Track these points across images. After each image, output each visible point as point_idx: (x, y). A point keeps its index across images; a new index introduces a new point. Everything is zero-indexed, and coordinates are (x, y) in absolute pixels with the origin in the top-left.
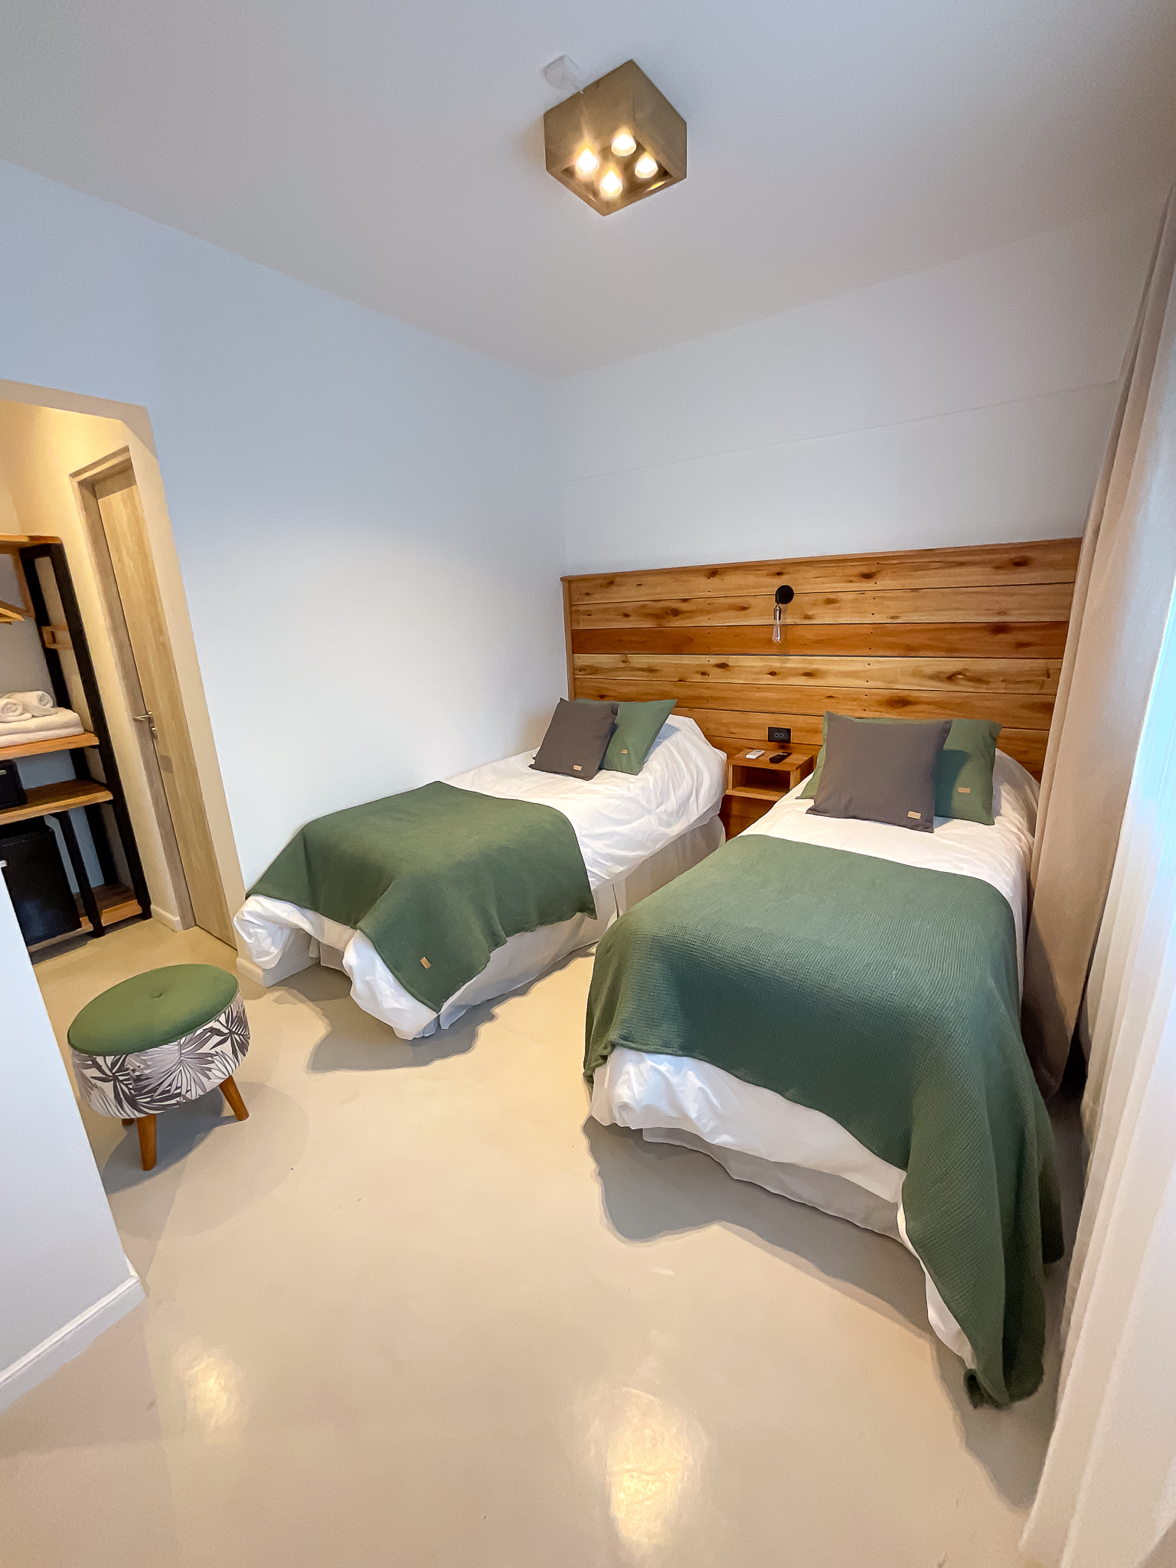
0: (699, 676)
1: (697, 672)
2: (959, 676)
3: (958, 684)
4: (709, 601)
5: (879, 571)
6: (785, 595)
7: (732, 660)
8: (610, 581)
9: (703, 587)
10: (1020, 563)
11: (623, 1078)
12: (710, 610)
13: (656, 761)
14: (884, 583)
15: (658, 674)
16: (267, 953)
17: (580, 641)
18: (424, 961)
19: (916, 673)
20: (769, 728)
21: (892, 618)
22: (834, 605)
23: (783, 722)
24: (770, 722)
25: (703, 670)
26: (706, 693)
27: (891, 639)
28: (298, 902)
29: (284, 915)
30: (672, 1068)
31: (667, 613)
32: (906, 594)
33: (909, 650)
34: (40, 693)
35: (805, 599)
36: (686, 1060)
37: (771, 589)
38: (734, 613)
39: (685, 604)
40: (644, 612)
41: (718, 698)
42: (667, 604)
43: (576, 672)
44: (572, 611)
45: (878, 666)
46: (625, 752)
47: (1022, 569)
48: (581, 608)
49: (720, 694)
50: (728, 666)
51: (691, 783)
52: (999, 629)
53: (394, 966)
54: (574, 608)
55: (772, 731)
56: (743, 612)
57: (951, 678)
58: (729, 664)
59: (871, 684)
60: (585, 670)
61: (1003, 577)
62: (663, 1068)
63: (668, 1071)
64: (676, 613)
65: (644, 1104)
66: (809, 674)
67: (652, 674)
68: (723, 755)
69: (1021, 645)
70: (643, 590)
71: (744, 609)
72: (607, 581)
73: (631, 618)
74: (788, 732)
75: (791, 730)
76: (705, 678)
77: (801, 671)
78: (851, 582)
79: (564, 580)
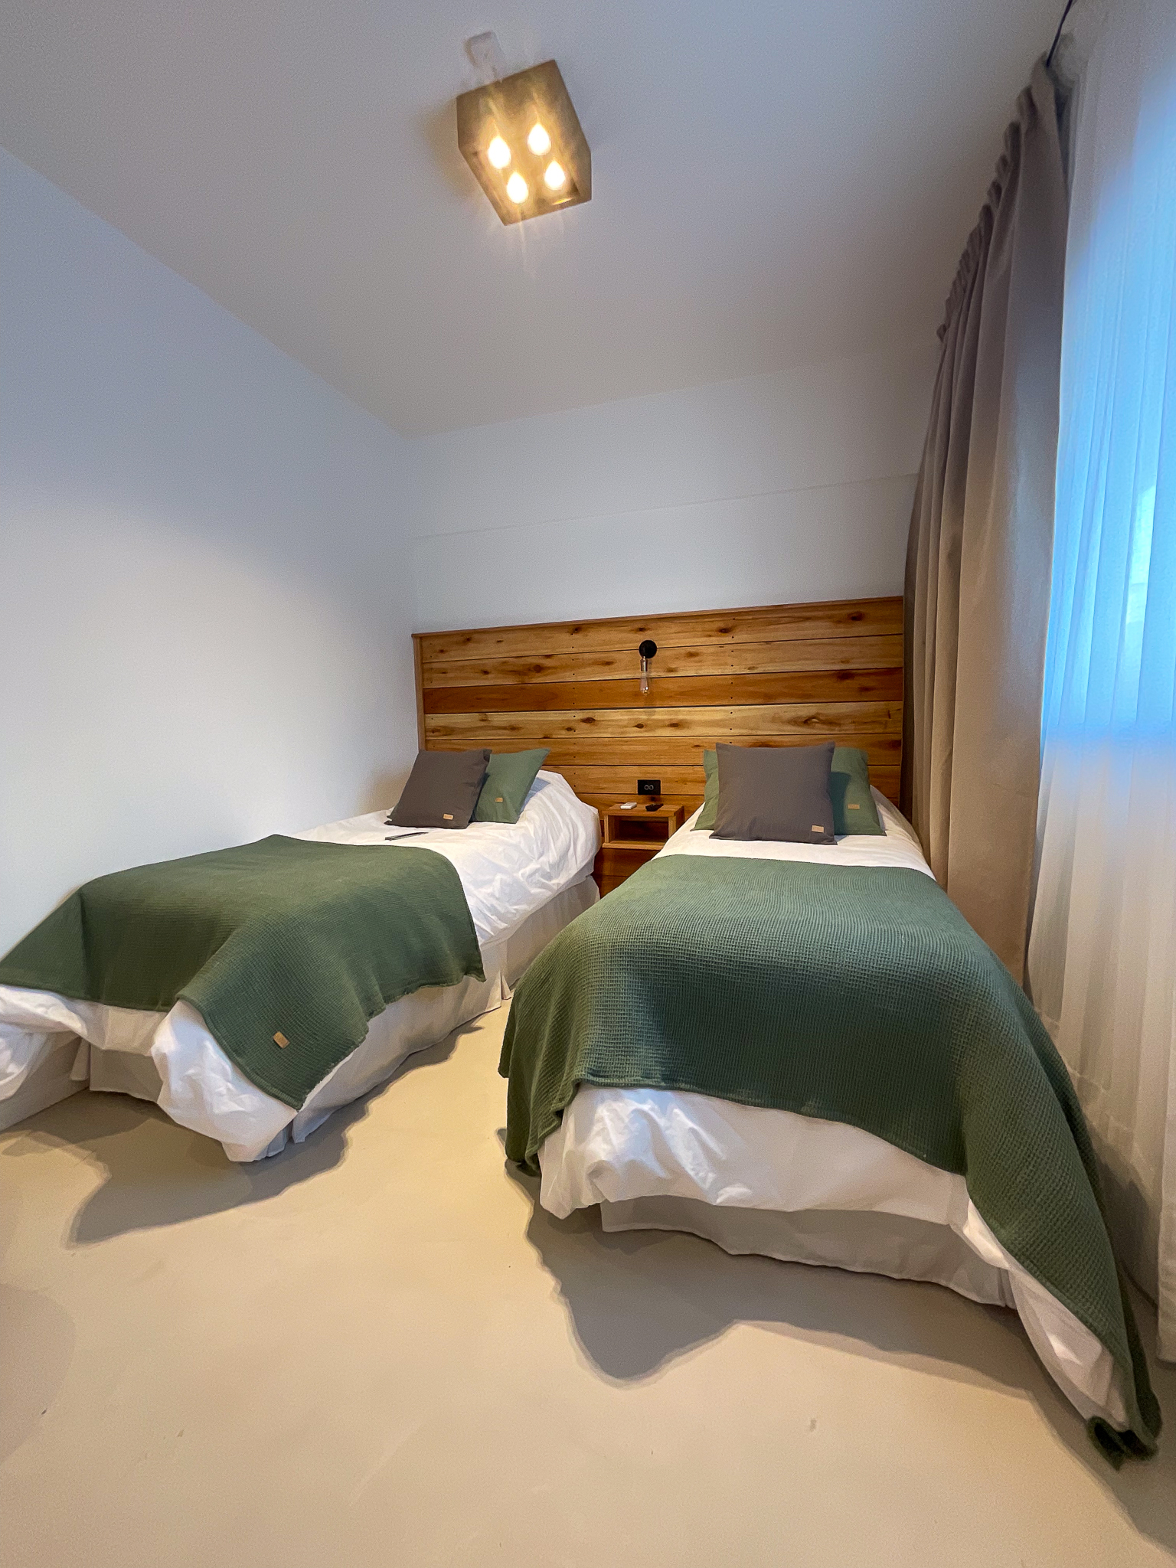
0: (564, 732)
1: (563, 728)
2: (814, 720)
3: (813, 728)
4: (573, 656)
5: (736, 626)
6: (648, 650)
7: (598, 715)
8: (467, 638)
9: (568, 644)
10: (857, 618)
12: (575, 664)
14: (740, 636)
15: (523, 730)
17: (431, 701)
18: (279, 1037)
19: (776, 719)
20: (638, 780)
21: (750, 669)
22: (696, 659)
23: (651, 774)
24: (639, 775)
25: (567, 725)
26: (574, 748)
27: (751, 689)
28: (67, 992)
30: (656, 1107)
31: (529, 670)
32: (761, 647)
33: (768, 699)
35: (668, 653)
36: (669, 1094)
37: (636, 644)
38: (597, 668)
39: (548, 660)
40: (505, 669)
41: (584, 754)
42: (530, 660)
43: (428, 734)
44: (423, 667)
45: (739, 714)
46: (500, 800)
47: (856, 622)
48: (434, 666)
49: (587, 749)
50: (594, 720)
52: (844, 675)
53: (233, 1049)
54: (426, 666)
55: (642, 784)
56: (607, 667)
57: (807, 721)
58: (596, 718)
59: (734, 731)
60: (438, 731)
61: (841, 630)
62: (646, 1107)
64: (539, 669)
66: (675, 725)
67: (514, 733)
68: (595, 811)
69: (866, 689)
70: (503, 647)
71: (608, 663)
72: (462, 638)
73: (489, 676)
74: (657, 783)
75: (659, 781)
76: (570, 735)
77: (667, 723)
78: (710, 636)
79: (414, 636)
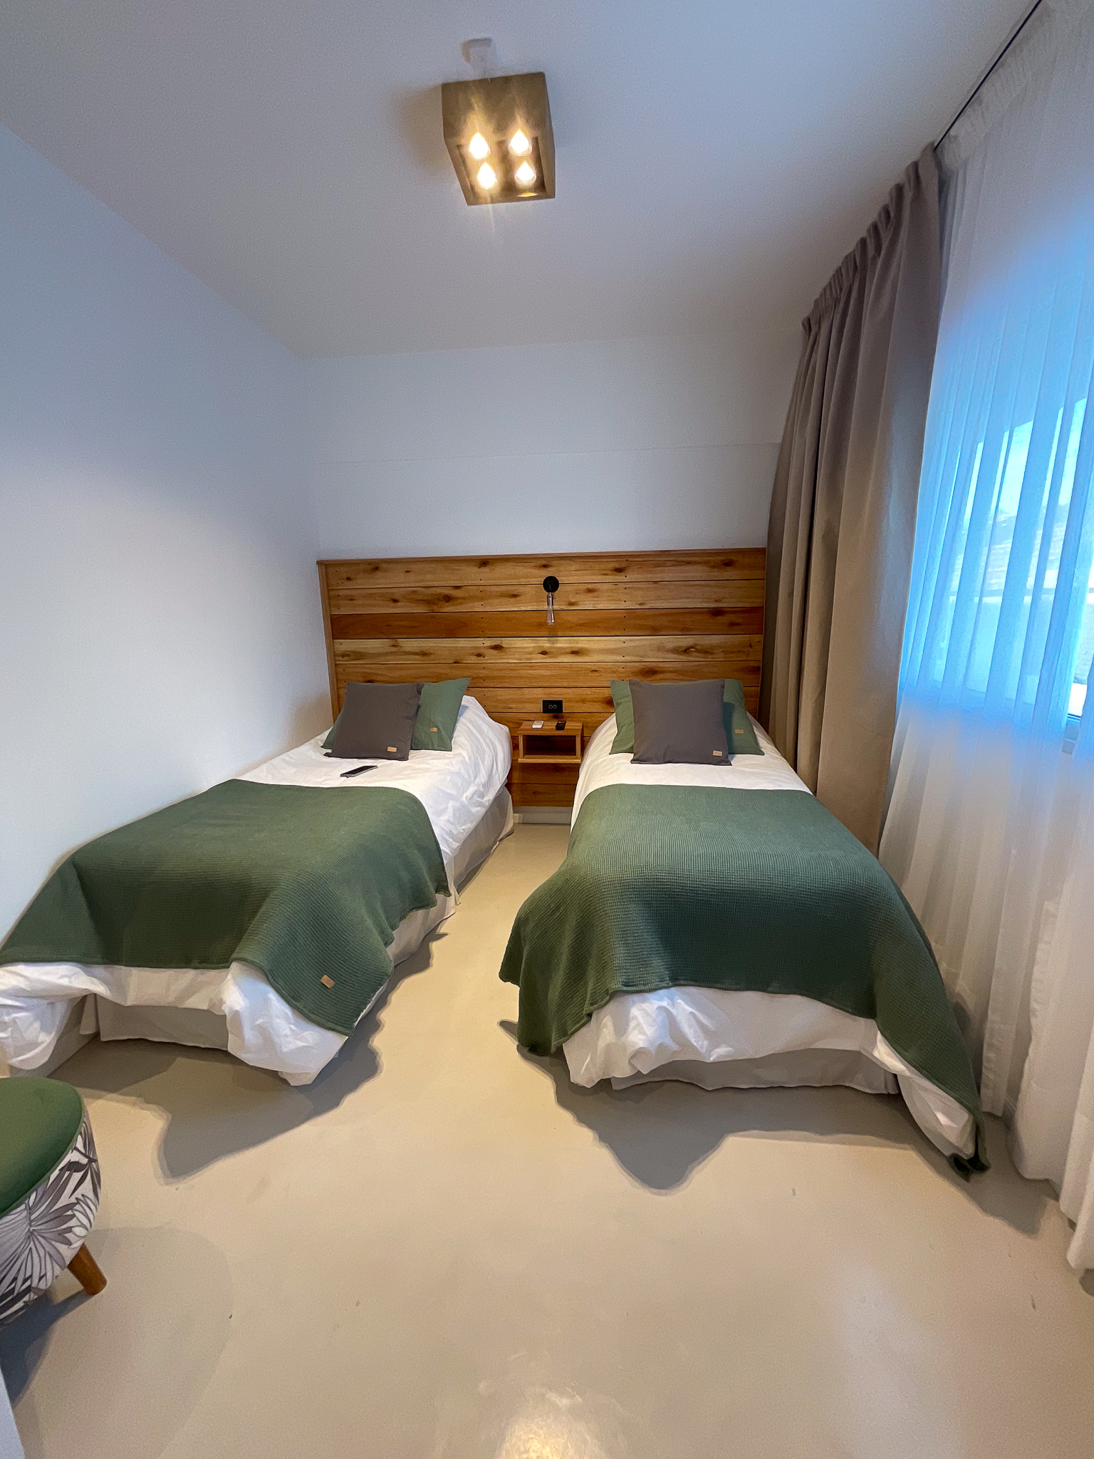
0: (474, 658)
1: (473, 654)
2: (692, 650)
3: (691, 656)
4: (481, 588)
5: (628, 567)
6: (551, 585)
7: (505, 642)
8: (375, 566)
9: (474, 576)
10: (728, 564)
12: (483, 596)
13: (461, 738)
14: (631, 576)
15: (432, 657)
17: (339, 627)
18: (325, 979)
19: (660, 649)
20: (543, 701)
21: (640, 604)
22: (596, 594)
23: (555, 695)
24: (543, 696)
25: (476, 652)
26: (484, 673)
27: (640, 622)
28: (84, 960)
29: (65, 982)
30: (669, 1001)
31: (439, 599)
32: (650, 586)
33: (655, 631)
35: (569, 588)
36: (675, 990)
37: (539, 579)
38: (503, 599)
39: (457, 591)
40: (413, 597)
41: (494, 677)
42: (439, 590)
43: (337, 658)
44: (330, 595)
45: (633, 644)
46: (435, 730)
47: (729, 568)
48: (341, 593)
49: (496, 673)
50: (502, 647)
51: (490, 754)
52: (717, 612)
53: (292, 997)
54: (332, 593)
55: (546, 703)
56: (512, 598)
57: (686, 651)
58: (504, 645)
59: (628, 658)
61: (716, 574)
63: (667, 1004)
64: (448, 599)
66: (575, 653)
67: (425, 658)
68: (506, 729)
69: (732, 624)
70: (412, 577)
72: (371, 567)
73: (399, 604)
74: (559, 703)
75: (562, 701)
76: (480, 660)
77: (568, 650)
78: (606, 575)
79: (320, 563)
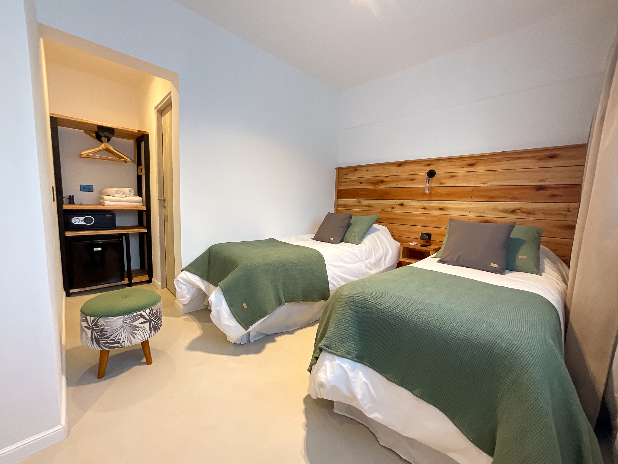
0: (390, 209)
1: (390, 207)
2: (518, 211)
3: (517, 215)
4: (397, 177)
5: (477, 163)
7: (405, 202)
8: (355, 169)
9: (395, 171)
10: (552, 157)
11: (323, 368)
12: (397, 180)
13: (368, 241)
14: (479, 168)
15: (373, 208)
16: (184, 297)
17: (341, 194)
18: (244, 305)
19: (494, 209)
20: (421, 233)
21: (483, 184)
22: (456, 178)
23: (428, 231)
24: (421, 230)
25: (393, 206)
26: (394, 216)
27: (482, 194)
28: (201, 276)
29: (194, 281)
30: (350, 367)
31: (378, 182)
32: (491, 173)
33: (491, 199)
34: (130, 188)
35: (441, 175)
36: (359, 365)
37: (425, 171)
38: (408, 182)
39: (387, 178)
40: (369, 182)
41: (398, 219)
42: (379, 178)
43: (338, 206)
44: (339, 181)
45: (475, 206)
46: (354, 234)
47: (552, 159)
48: (343, 180)
49: (401, 217)
50: (404, 205)
51: (382, 253)
52: (540, 188)
53: (231, 305)
56: (413, 181)
57: (513, 211)
58: (405, 204)
59: (471, 214)
60: (342, 206)
61: (542, 164)
62: (345, 366)
63: (348, 368)
64: (382, 182)
65: (332, 384)
66: (441, 209)
67: (370, 208)
68: (399, 244)
69: (553, 196)
70: (369, 173)
71: (413, 180)
72: (354, 169)
73: (363, 184)
75: (431, 234)
76: (393, 210)
77: (438, 208)
78: (463, 168)
79: (336, 168)
